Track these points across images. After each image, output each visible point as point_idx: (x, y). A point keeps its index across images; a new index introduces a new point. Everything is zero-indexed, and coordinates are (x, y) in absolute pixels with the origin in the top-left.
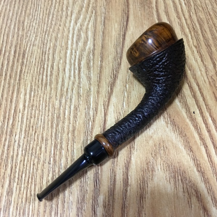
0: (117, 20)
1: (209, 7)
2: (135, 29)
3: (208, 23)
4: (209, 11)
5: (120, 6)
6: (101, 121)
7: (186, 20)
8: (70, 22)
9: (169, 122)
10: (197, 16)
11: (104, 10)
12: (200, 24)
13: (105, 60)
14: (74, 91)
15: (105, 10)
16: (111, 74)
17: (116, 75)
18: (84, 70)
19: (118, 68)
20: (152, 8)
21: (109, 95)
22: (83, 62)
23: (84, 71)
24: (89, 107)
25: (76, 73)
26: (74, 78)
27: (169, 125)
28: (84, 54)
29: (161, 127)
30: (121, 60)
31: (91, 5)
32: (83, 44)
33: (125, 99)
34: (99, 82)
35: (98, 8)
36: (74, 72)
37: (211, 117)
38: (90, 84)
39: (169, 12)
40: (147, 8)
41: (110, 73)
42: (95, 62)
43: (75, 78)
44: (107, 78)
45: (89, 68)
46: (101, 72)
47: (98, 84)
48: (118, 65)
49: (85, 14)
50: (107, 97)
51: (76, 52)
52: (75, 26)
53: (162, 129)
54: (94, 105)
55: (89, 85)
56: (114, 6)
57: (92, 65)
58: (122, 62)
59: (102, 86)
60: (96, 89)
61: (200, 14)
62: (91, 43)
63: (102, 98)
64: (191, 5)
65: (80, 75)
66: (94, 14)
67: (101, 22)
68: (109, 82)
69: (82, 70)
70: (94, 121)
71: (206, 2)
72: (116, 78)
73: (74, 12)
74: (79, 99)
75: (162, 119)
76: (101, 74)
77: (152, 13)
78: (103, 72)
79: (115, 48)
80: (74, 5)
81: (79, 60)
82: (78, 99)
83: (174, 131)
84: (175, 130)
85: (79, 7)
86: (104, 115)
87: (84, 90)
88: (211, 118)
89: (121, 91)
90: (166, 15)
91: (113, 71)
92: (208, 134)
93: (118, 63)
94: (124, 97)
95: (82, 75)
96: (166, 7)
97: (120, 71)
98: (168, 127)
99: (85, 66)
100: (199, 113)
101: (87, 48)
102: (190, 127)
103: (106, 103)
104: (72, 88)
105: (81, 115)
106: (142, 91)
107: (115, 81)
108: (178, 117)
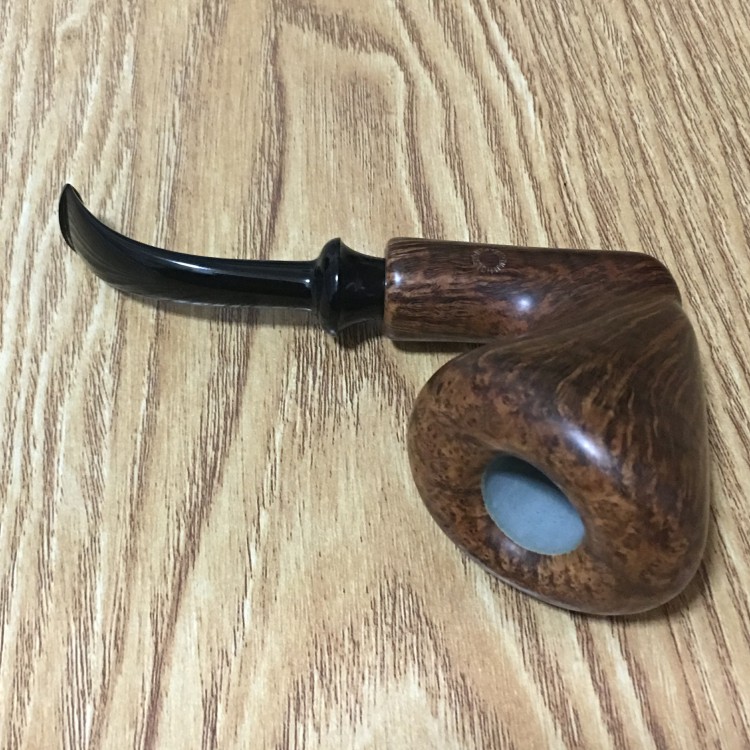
0: (232, 196)
1: (641, 124)
2: (309, 239)
3: (634, 203)
4: (643, 140)
5: (246, 125)
6: (140, 694)
7: (537, 187)
8: (17, 209)
9: (444, 691)
10: (587, 169)
11: (173, 147)
12: (598, 209)
13: (168, 396)
14: (20, 555)
15: (179, 145)
16: (191, 461)
17: (215, 467)
18: (73, 444)
19: (225, 432)
20: (391, 132)
21: (178, 565)
22: (69, 410)
23: (69, 450)
24: (86, 630)
25: (34, 465)
26: (23, 487)
27: (442, 705)
28: (72, 367)
29: (405, 717)
30: (239, 392)
31: (114, 126)
32: (70, 315)
33: (251, 584)
34: (138, 502)
35: (146, 136)
36: (27, 458)
37: (628, 658)
38: (97, 515)
39: (462, 150)
40: (365, 132)
41: (187, 460)
42: (119, 402)
43: (26, 486)
44: (173, 482)
45: (93, 435)
46: (146, 454)
47: (131, 516)
48: (225, 419)
49: (86, 171)
50: (170, 578)
51: (36, 360)
52: (37, 231)
53: (410, 726)
54: (109, 618)
55: (92, 522)
56: (219, 125)
57: (107, 423)
58: (245, 399)
59: (152, 525)
60: (121, 540)
61: (600, 157)
62: (106, 314)
63: (149, 582)
64: (564, 116)
65: (51, 473)
66: (125, 169)
67: (159, 205)
68: (184, 502)
69: (61, 447)
70: (104, 698)
71: (632, 97)
72: (215, 482)
73: (35, 162)
74: (43, 590)
75: (412, 679)
76: (149, 462)
77: (389, 159)
78: (159, 454)
79: (216, 333)
80: (36, 127)
81: (50, 394)
82: (40, 588)
83: (461, 730)
84: (467, 727)
85: (61, 132)
86: (151, 668)
87: (65, 548)
88: (625, 664)
89: (235, 548)
90: (452, 167)
91: (204, 450)
92: (612, 742)
93: (228, 404)
94: (249, 574)
95: (61, 473)
96: (452, 128)
97: (236, 449)
98: (435, 714)
99: (75, 429)
100: (575, 640)
101: (90, 336)
102: (532, 710)
103: (163, 605)
104: (14, 538)
105: (48, 670)
106: (327, 544)
107: (208, 499)
108: (483, 664)
